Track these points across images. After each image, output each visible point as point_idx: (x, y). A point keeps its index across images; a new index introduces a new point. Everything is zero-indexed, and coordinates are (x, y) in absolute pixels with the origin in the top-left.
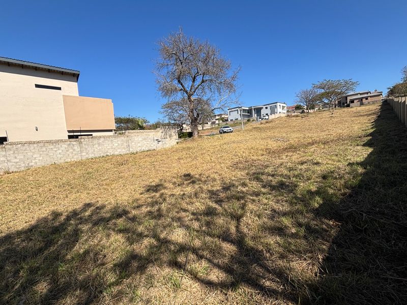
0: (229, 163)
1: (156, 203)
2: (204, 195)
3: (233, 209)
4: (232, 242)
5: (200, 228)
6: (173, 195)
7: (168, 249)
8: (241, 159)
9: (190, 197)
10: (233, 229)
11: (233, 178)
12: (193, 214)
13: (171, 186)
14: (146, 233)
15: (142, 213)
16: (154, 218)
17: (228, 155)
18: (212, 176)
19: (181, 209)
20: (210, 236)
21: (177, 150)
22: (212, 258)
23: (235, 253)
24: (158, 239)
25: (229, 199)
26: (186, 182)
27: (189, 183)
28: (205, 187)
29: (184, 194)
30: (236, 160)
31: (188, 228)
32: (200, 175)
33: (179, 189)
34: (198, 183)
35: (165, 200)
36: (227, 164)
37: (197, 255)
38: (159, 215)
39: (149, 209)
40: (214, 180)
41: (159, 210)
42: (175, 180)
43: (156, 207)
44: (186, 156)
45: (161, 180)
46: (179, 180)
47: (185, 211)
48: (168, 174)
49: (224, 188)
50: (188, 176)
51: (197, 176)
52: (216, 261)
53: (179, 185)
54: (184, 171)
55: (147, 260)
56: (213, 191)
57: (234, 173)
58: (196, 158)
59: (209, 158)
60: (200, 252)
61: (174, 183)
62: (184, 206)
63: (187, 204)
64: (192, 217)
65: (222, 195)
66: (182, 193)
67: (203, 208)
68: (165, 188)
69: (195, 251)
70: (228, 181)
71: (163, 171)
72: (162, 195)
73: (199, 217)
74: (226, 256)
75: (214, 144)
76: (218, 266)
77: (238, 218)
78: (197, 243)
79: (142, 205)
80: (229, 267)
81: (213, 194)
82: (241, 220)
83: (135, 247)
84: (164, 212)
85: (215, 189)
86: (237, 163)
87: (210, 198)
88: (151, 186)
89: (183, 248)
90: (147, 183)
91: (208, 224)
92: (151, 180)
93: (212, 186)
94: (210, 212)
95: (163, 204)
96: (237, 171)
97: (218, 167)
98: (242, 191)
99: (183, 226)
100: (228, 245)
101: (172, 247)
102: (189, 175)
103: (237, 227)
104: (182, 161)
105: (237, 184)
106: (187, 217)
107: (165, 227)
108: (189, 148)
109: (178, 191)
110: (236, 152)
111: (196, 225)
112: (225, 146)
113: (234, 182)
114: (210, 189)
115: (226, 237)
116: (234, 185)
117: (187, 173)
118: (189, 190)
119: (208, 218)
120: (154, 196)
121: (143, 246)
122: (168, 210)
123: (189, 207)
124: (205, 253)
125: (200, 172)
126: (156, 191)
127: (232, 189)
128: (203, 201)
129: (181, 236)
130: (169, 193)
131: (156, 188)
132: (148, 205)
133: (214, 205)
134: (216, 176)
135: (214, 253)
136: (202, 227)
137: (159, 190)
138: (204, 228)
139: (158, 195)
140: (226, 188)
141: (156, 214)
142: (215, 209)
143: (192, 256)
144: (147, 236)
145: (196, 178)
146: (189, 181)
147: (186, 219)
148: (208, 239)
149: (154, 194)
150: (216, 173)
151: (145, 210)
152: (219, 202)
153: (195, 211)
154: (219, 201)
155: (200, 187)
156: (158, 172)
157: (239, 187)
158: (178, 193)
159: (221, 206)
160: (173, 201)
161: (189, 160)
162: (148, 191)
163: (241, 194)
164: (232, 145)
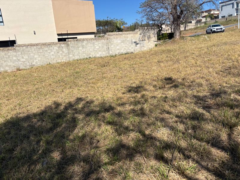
0: (219, 68)
1: (139, 102)
2: (188, 100)
3: (224, 116)
4: (223, 149)
5: (186, 130)
6: (155, 97)
7: (154, 144)
8: (235, 63)
9: (173, 100)
10: (224, 136)
11: (225, 85)
12: (177, 116)
13: (152, 88)
14: (131, 128)
15: (126, 110)
16: (137, 115)
17: (218, 58)
18: (198, 81)
19: (165, 110)
20: (197, 139)
21: (156, 53)
22: (199, 160)
23: (227, 160)
24: (144, 135)
25: (218, 106)
26: (167, 86)
27: (171, 87)
28: (189, 92)
29: (166, 97)
30: (229, 64)
31: (172, 128)
32: (183, 79)
33: (159, 91)
34: (181, 87)
35: (146, 101)
36: (216, 68)
37: (184, 155)
38: (142, 114)
39: (132, 107)
40: (200, 85)
41: (142, 109)
42: (155, 83)
43: (139, 107)
44: (167, 59)
45: (141, 82)
46: (160, 83)
47: (169, 113)
48: (148, 77)
49: (212, 95)
50: (169, 80)
51: (180, 80)
52: (204, 164)
53: (160, 88)
54: (165, 75)
55: (135, 150)
56: (199, 96)
57: (225, 79)
58: (178, 61)
59: (193, 61)
60: (186, 153)
61: (155, 86)
62: (167, 108)
63: (170, 107)
64: (176, 119)
65: (211, 102)
66: (164, 96)
67: (189, 112)
68: (145, 90)
69: (181, 150)
70: (217, 88)
71: (143, 74)
72: (143, 96)
73: (184, 120)
74: (216, 161)
75: (200, 46)
76: (208, 169)
77: (231, 127)
78: (183, 144)
79: (126, 103)
80: (220, 171)
81: (199, 100)
82: (235, 129)
83: (123, 138)
84: (147, 112)
85: (201, 94)
86: (230, 68)
87: (196, 103)
88: (132, 87)
89: (168, 146)
90: (128, 84)
91: (194, 128)
92: (131, 82)
93: (198, 92)
94: (195, 117)
95: (146, 104)
96: (229, 76)
97: (205, 71)
98: (236, 99)
99: (168, 126)
100: (218, 151)
101: (158, 144)
102: (170, 79)
103: (229, 135)
104: (162, 64)
105: (230, 91)
106: (171, 120)
107: (149, 125)
108: (169, 51)
109: (159, 94)
110: (229, 55)
111: (181, 127)
112: (214, 49)
113: (226, 89)
114: (195, 94)
115: (216, 143)
116: (225, 92)
117: (167, 76)
118: (171, 93)
119: (195, 123)
120: (136, 96)
121: (130, 138)
122: (151, 111)
123: (173, 110)
124: (192, 154)
125: (183, 75)
126: (137, 92)
127: (223, 96)
128: (188, 105)
129: (166, 135)
130: (150, 95)
131: (137, 89)
132: (131, 103)
133: (201, 111)
134: (203, 82)
135: (202, 156)
136: (189, 129)
137: (140, 92)
138: (190, 131)
139: (139, 95)
140: (216, 94)
141: (139, 112)
142: (203, 114)
143: (177, 154)
144: (132, 130)
145: (179, 82)
146: (171, 85)
147: (170, 121)
148: (194, 141)
149: (136, 94)
150: (202, 78)
151: (128, 108)
152: (207, 108)
153: (179, 114)
154: (206, 107)
155: (184, 91)
156: (138, 74)
157: (232, 95)
158: (159, 96)
159: (209, 112)
160: (155, 102)
161: (170, 63)
162: (130, 91)
163: (235, 103)
164: (224, 47)
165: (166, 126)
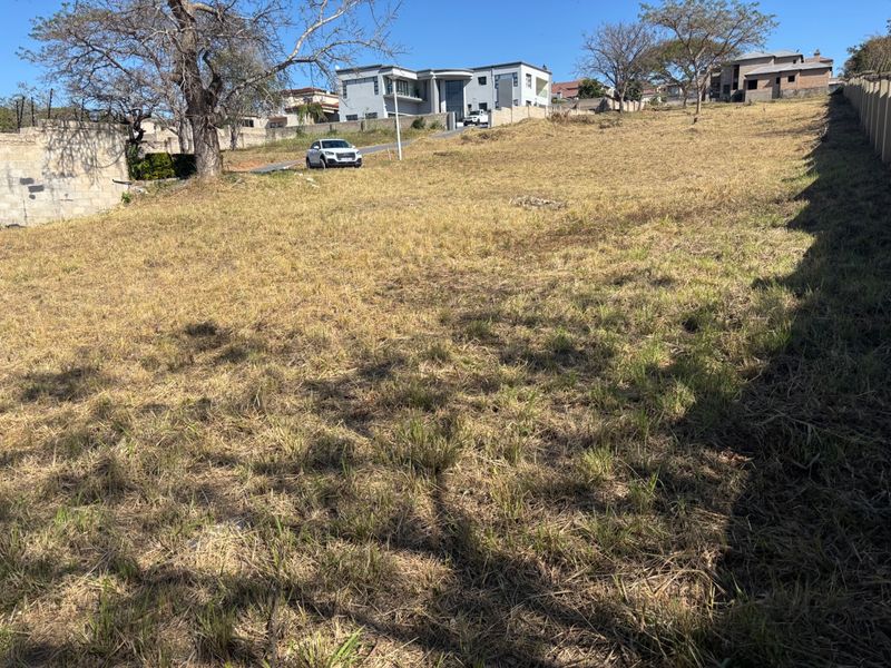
0: (370, 283)
1: (88, 440)
2: (290, 401)
3: (413, 439)
4: (427, 547)
5: (301, 514)
6: (157, 408)
7: (184, 604)
8: (411, 266)
9: (235, 409)
10: (423, 507)
11: (394, 336)
12: (261, 469)
13: (138, 373)
14: (67, 559)
15: (24, 487)
16: (91, 498)
17: (361, 252)
18: (310, 330)
19: (208, 455)
20: (345, 538)
21: (130, 230)
22: (364, 608)
23: (445, 582)
24: (135, 576)
25: (390, 406)
26: (200, 358)
27: (217, 361)
28: (289, 373)
29: (205, 401)
30: (394, 271)
31: (250, 519)
32: (259, 327)
33: (172, 380)
34: (254, 356)
35: (121, 428)
36: (360, 283)
37: (310, 608)
38: (112, 485)
39: (54, 467)
40: (320, 344)
41: (106, 467)
42: (148, 350)
43: (91, 458)
44: (182, 253)
45: (84, 352)
46: (172, 349)
47: (225, 461)
48: (112, 327)
49: (366, 373)
50: (203, 332)
51: (246, 332)
52: (380, 617)
53: (171, 369)
54: (184, 313)
55: (102, 655)
56: (324, 383)
57: (395, 319)
58: (227, 259)
59: (283, 262)
60: (318, 597)
61: (149, 363)
62: (215, 442)
63: (228, 436)
64: (260, 479)
65: (364, 396)
66: (195, 398)
67: (301, 443)
68: (109, 382)
69: (295, 594)
70: (375, 348)
71: (88, 314)
72: (102, 411)
73: (290, 478)
74: (415, 595)
75: (297, 208)
76: (395, 633)
77: (436, 468)
78: (299, 568)
79: (21, 455)
80: (434, 627)
81: (326, 396)
82: (446, 472)
83: (28, 618)
84: (135, 474)
85: (329, 375)
86: (398, 281)
87: (319, 409)
88: (43, 378)
89: (245, 594)
90: (20, 365)
91: (328, 499)
92: (33, 353)
93: (318, 367)
94: (327, 458)
95: (122, 443)
96: (403, 307)
97: (330, 294)
98: (433, 376)
99: (232, 515)
100: (416, 560)
101: (203, 596)
102: (206, 330)
103: (436, 497)
104: (165, 274)
105: (412, 354)
106: (239, 486)
107: (149, 528)
108: (187, 224)
109: (172, 391)
110: (389, 242)
111: (281, 506)
112: (343, 219)
113: (401, 350)
114: (310, 377)
115: (402, 535)
116: (401, 361)
117: (196, 319)
118: (223, 383)
119: (328, 479)
120: (69, 414)
121: (67, 607)
122: (151, 468)
123: (239, 448)
124: (339, 596)
125: (253, 314)
126: (71, 395)
127: (397, 372)
128: (292, 421)
129: (231, 550)
130: (137, 401)
131: (68, 384)
132: (47, 451)
133: (341, 432)
134: (332, 334)
135: (370, 591)
136: (311, 509)
137: (85, 393)
138: (315, 515)
139: (83, 410)
140: (377, 370)
141: (96, 481)
142: (349, 444)
143: (285, 614)
144: (75, 570)
145: (243, 338)
146: (216, 353)
147: (237, 490)
148: (338, 547)
149: (66, 406)
150: (323, 318)
151: (34, 472)
152: (358, 419)
153: (267, 459)
154: (355, 417)
155: (268, 372)
156: (63, 318)
157: (422, 367)
158: (177, 400)
159: (366, 433)
160: (163, 425)
161: (198, 268)
162: (31, 396)
163: (433, 389)
164: (370, 216)
165: (225, 514)
